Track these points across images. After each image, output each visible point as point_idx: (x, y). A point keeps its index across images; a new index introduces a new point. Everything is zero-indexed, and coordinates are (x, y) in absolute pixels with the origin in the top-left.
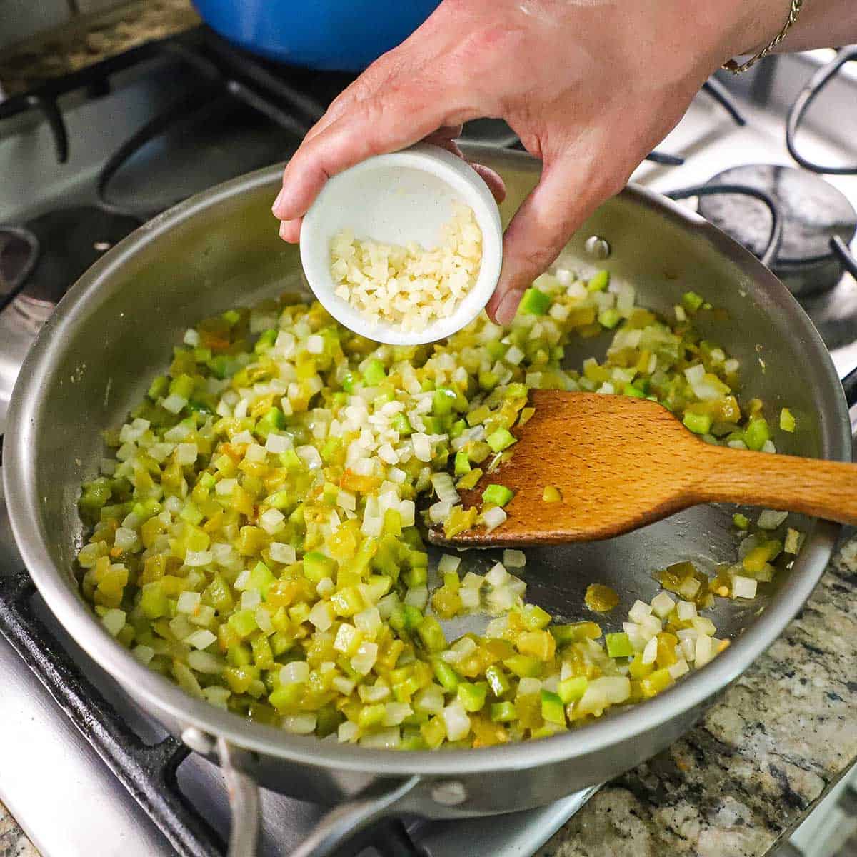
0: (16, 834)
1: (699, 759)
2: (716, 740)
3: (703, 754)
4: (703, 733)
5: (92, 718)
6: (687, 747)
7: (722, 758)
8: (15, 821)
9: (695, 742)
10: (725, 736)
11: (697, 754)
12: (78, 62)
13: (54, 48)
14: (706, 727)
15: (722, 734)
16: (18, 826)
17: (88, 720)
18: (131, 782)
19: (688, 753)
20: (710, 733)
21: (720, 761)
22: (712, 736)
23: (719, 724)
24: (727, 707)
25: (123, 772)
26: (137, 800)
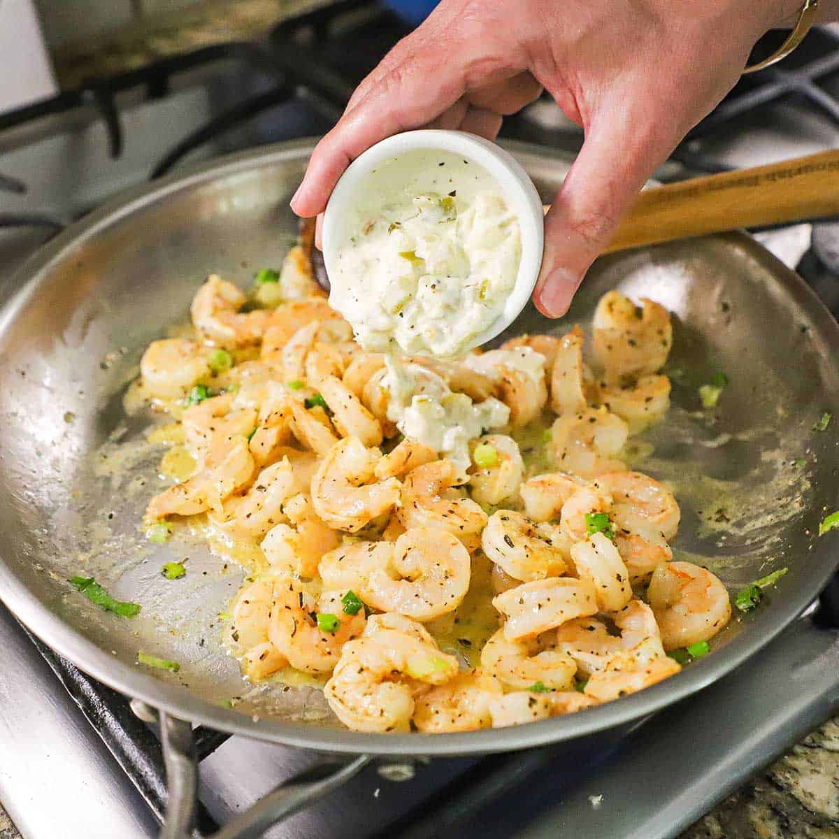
0: (10, 834)
1: (782, 827)
2: (805, 808)
3: (788, 822)
4: (789, 799)
5: (105, 709)
6: (769, 812)
7: (810, 828)
8: (11, 820)
9: (779, 808)
10: (815, 805)
11: (779, 821)
12: (136, 62)
13: (113, 49)
14: (793, 793)
15: (813, 802)
16: (13, 825)
17: (101, 710)
18: (141, 778)
19: (770, 819)
20: (797, 800)
21: (808, 831)
22: (800, 803)
23: (809, 790)
24: (818, 772)
25: (132, 767)
26: (147, 799)
